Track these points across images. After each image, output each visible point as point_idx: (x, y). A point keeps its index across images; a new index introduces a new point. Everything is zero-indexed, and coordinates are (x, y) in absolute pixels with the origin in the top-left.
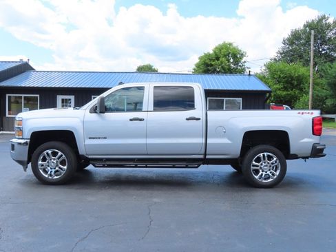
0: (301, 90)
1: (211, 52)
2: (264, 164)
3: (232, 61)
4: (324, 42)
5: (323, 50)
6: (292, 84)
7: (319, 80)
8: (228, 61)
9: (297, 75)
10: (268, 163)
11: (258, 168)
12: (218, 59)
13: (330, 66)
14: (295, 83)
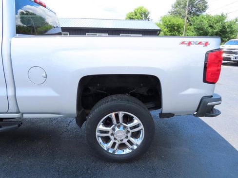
0: (179, 32)
1: (133, 11)
2: (117, 129)
3: (143, 16)
4: (193, 6)
5: (192, 10)
6: (174, 29)
7: (189, 27)
8: (142, 16)
9: (177, 23)
10: (125, 127)
11: (109, 135)
12: (136, 15)
13: (196, 18)
14: (176, 28)
